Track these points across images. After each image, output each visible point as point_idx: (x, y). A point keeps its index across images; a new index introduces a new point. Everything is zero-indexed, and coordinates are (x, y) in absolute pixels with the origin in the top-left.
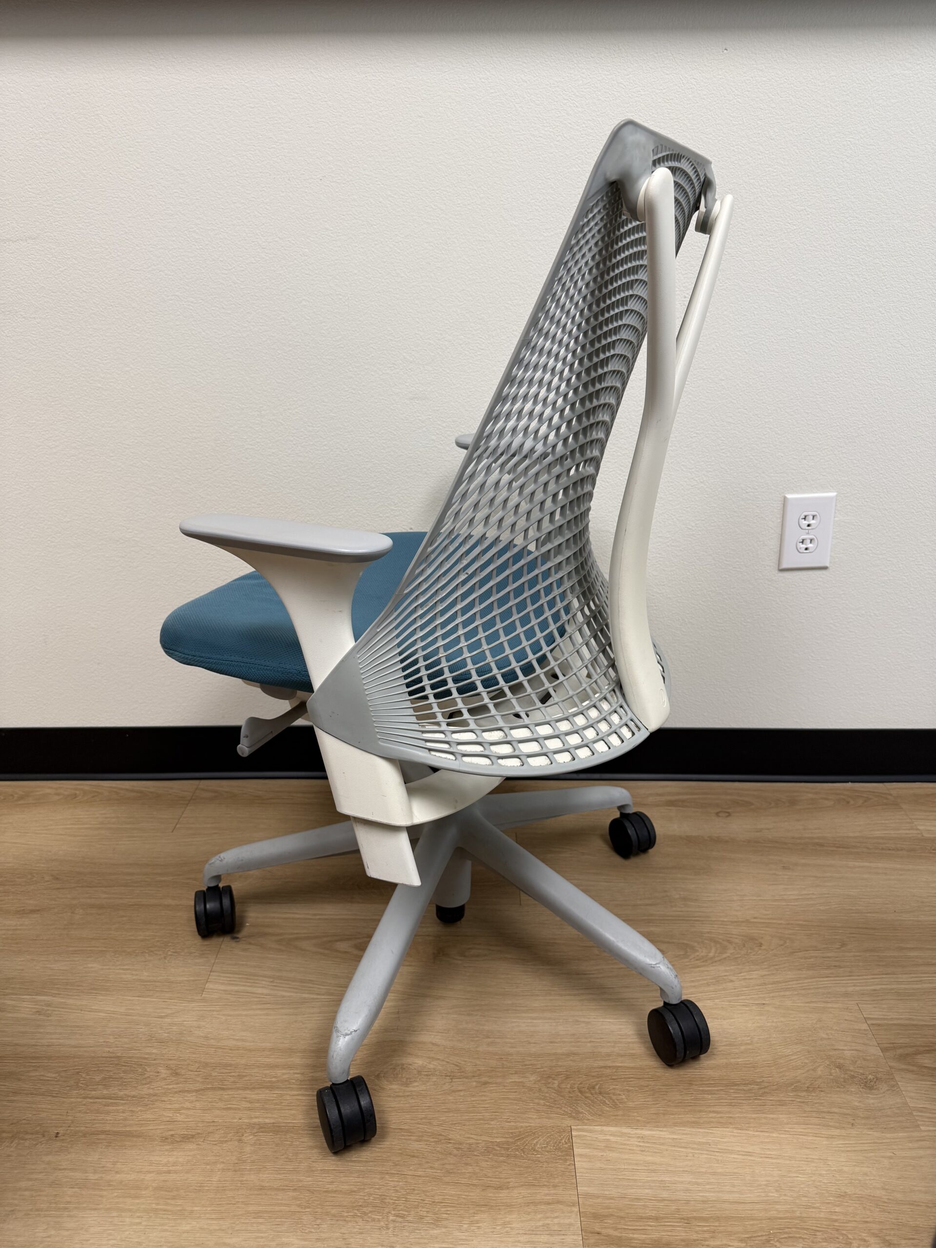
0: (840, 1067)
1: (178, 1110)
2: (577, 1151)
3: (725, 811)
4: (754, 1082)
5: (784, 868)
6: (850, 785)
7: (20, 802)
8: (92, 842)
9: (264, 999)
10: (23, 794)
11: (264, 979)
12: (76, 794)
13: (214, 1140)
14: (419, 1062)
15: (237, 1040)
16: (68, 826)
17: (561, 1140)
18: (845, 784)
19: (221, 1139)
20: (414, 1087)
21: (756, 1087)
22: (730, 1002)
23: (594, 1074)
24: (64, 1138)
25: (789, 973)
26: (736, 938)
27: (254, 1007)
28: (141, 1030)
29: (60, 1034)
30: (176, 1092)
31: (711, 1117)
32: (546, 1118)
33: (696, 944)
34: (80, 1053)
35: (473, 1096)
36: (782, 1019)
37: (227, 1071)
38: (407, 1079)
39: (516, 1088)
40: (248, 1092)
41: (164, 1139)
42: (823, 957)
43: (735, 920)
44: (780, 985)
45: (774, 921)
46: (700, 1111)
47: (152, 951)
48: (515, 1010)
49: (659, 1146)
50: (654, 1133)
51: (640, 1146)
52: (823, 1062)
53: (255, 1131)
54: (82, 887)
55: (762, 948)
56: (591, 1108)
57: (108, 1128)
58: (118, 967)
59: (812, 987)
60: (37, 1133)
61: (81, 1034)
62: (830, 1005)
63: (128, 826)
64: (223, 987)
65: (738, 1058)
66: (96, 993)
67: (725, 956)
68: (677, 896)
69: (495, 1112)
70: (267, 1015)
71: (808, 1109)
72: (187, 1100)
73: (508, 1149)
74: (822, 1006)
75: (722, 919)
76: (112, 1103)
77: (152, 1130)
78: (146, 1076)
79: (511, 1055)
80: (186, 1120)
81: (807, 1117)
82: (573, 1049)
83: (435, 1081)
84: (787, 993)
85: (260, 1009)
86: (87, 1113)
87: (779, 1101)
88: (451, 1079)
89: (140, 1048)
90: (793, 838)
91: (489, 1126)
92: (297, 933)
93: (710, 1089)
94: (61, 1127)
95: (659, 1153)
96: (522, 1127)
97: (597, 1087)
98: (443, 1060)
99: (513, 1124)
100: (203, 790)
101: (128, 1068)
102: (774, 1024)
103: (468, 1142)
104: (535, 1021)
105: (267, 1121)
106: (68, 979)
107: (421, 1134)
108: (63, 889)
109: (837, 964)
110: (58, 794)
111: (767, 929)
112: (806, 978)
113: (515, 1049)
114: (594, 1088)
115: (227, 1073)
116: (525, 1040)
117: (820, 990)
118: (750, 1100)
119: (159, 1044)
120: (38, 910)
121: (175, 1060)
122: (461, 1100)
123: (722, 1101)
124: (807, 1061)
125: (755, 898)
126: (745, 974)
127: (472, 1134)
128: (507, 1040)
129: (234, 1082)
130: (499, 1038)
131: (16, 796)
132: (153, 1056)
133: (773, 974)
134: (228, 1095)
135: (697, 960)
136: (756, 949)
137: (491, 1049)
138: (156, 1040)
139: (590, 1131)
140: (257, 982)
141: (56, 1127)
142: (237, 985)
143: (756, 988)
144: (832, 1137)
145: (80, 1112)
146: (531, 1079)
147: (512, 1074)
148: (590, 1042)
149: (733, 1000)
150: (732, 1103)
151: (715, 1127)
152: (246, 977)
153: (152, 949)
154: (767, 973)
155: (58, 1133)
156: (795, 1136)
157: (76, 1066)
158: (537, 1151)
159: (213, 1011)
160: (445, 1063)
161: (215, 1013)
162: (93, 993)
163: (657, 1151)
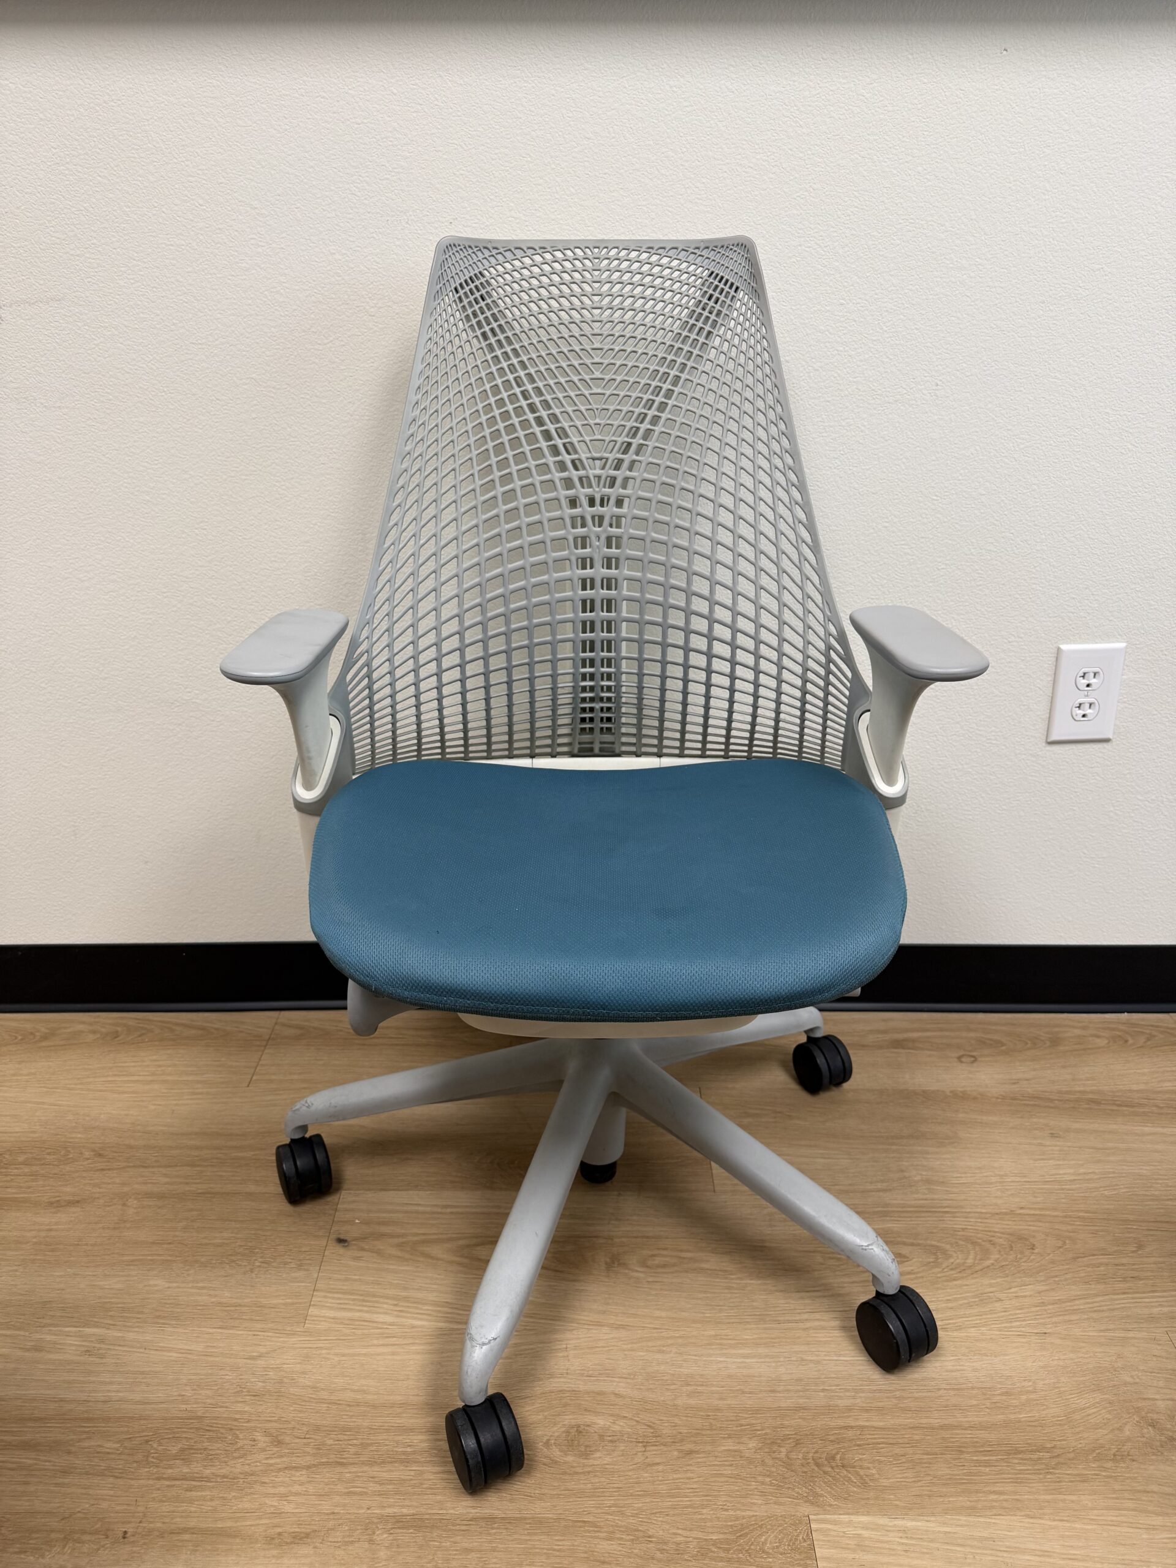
0: (1153, 1424)
1: (283, 1497)
2: (819, 1552)
3: (969, 1056)
4: (1042, 1449)
5: (1053, 1135)
6: (1125, 1016)
7: (44, 1044)
8: (143, 1101)
9: (387, 1331)
10: (47, 1031)
11: (386, 1301)
12: (117, 1032)
13: (336, 1540)
14: (600, 1422)
15: (357, 1391)
16: (110, 1079)
17: (798, 1536)
18: (1119, 1015)
19: (347, 1539)
20: (595, 1459)
21: (1047, 1455)
22: (1000, 1331)
23: (832, 1438)
24: (132, 1539)
25: (1074, 1287)
26: (1001, 1238)
27: (375, 1342)
28: (227, 1377)
29: (120, 1383)
30: (280, 1470)
31: (993, 1501)
32: (775, 1503)
33: (948, 1247)
34: (147, 1412)
35: (675, 1471)
36: (1071, 1355)
37: (346, 1437)
38: (586, 1446)
39: (731, 1459)
40: (376, 1468)
41: (270, 1540)
42: (1117, 1265)
43: (998, 1211)
44: (1064, 1305)
45: (1047, 1213)
46: (977, 1492)
47: (233, 1261)
48: (721, 1344)
49: (925, 1543)
50: (919, 1524)
51: (903, 1544)
52: (1130, 1417)
53: (390, 1526)
54: (134, 1166)
55: (1036, 1251)
56: (831, 1488)
57: (192, 1523)
58: (190, 1285)
59: (1105, 1308)
60: (97, 1532)
61: (148, 1385)
62: (1131, 1334)
63: (190, 1078)
64: (331, 1314)
65: (1020, 1413)
66: (164, 1324)
67: (988, 1263)
68: (918, 1178)
69: (707, 1496)
70: (393, 1354)
71: (1117, 1487)
72: (295, 1482)
73: (728, 1550)
74: (1122, 1335)
75: (979, 1210)
76: (195, 1486)
77: (251, 1526)
78: (239, 1445)
79: (718, 1410)
80: (297, 1511)
81: (1117, 1498)
82: (801, 1401)
83: (623, 1450)
84: (1073, 1317)
85: (383, 1345)
86: (164, 1502)
87: (1079, 1475)
88: (644, 1446)
89: (227, 1404)
90: (1060, 1092)
91: (700, 1516)
92: (424, 1234)
93: (987, 1458)
94: (130, 1522)
95: (928, 1553)
96: (744, 1518)
97: (838, 1457)
98: (632, 1419)
99: (731, 1513)
100: (284, 1025)
101: (214, 1435)
102: (1061, 1363)
103: (675, 1540)
104: (748, 1360)
105: (405, 1511)
106: (124, 1303)
107: (611, 1529)
108: (109, 1169)
109: (1136, 1274)
110: (94, 1032)
111: (1040, 1224)
112: (1096, 1295)
113: (725, 1402)
114: (833, 1458)
115: (345, 1440)
116: (737, 1388)
117: (1116, 1313)
118: (1040, 1474)
119: (253, 1398)
120: (78, 1202)
121: (275, 1421)
122: (660, 1478)
123: (1003, 1476)
124: (1108, 1416)
125: (1018, 1179)
126: (1016, 1289)
127: (678, 1528)
128: (714, 1389)
129: (356, 1454)
130: (702, 1385)
131: (37, 1034)
132: (246, 1416)
133: (1053, 1289)
134: (350, 1472)
135: (952, 1269)
136: (1027, 1253)
137: (692, 1402)
138: (249, 1392)
139: (835, 1522)
140: (376, 1305)
141: (123, 1523)
142: (350, 1310)
143: (1034, 1309)
144: (1154, 1528)
145: (154, 1499)
146: (750, 1446)
147: (724, 1438)
148: (823, 1390)
149: (1005, 1327)
150: (1017, 1478)
151: (1000, 1515)
152: (361, 1298)
153: (233, 1258)
154: (1044, 1288)
155: (125, 1532)
156: (1105, 1527)
157: (143, 1431)
158: (767, 1553)
159: (321, 1348)
160: (635, 1423)
161: (324, 1351)
162: (158, 1323)
163: (925, 1550)
